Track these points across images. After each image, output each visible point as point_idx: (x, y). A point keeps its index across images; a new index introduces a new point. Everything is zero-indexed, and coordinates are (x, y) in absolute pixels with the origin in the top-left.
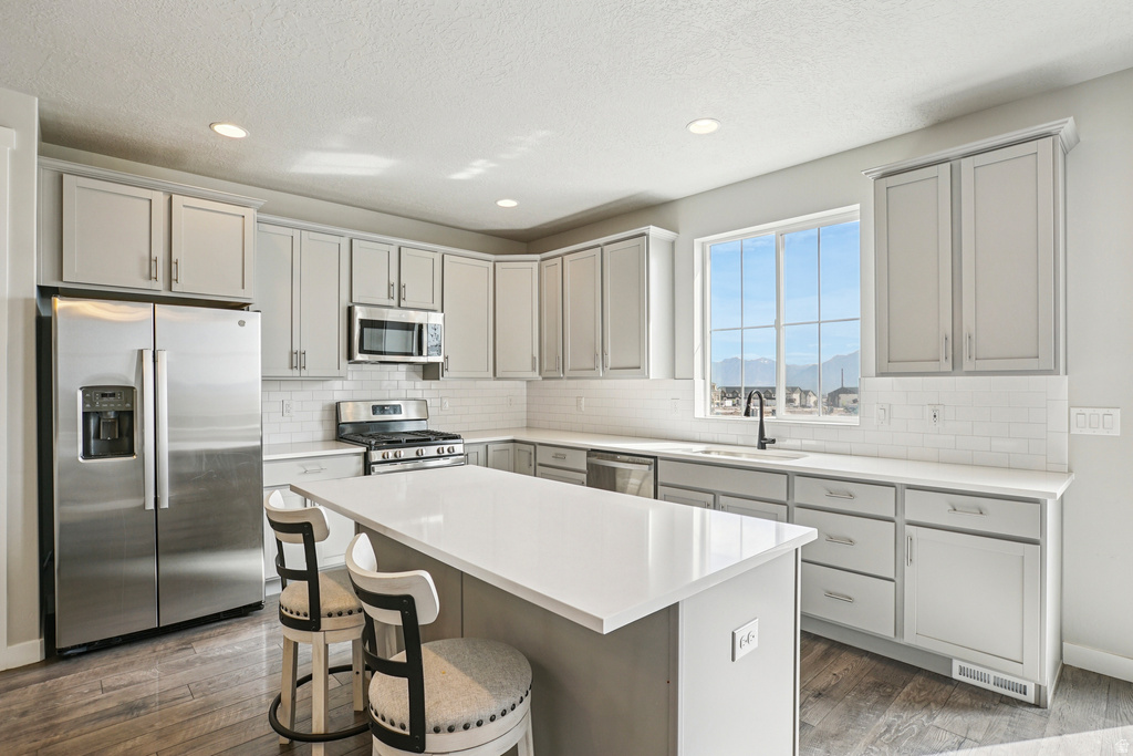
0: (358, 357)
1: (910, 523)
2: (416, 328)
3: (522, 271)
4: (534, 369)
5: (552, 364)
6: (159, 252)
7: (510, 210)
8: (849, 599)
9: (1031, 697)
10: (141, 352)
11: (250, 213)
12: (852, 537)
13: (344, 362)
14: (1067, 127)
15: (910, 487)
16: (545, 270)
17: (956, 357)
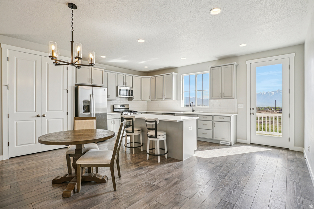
0: (119, 96)
1: (214, 121)
2: (128, 90)
3: (147, 79)
4: (150, 99)
5: (154, 97)
6: (90, 78)
7: (146, 68)
8: (206, 134)
9: (230, 145)
10: (91, 95)
11: (104, 70)
12: (206, 124)
13: (116, 97)
14: (235, 63)
15: (214, 116)
16: (152, 79)
17: (222, 96)
